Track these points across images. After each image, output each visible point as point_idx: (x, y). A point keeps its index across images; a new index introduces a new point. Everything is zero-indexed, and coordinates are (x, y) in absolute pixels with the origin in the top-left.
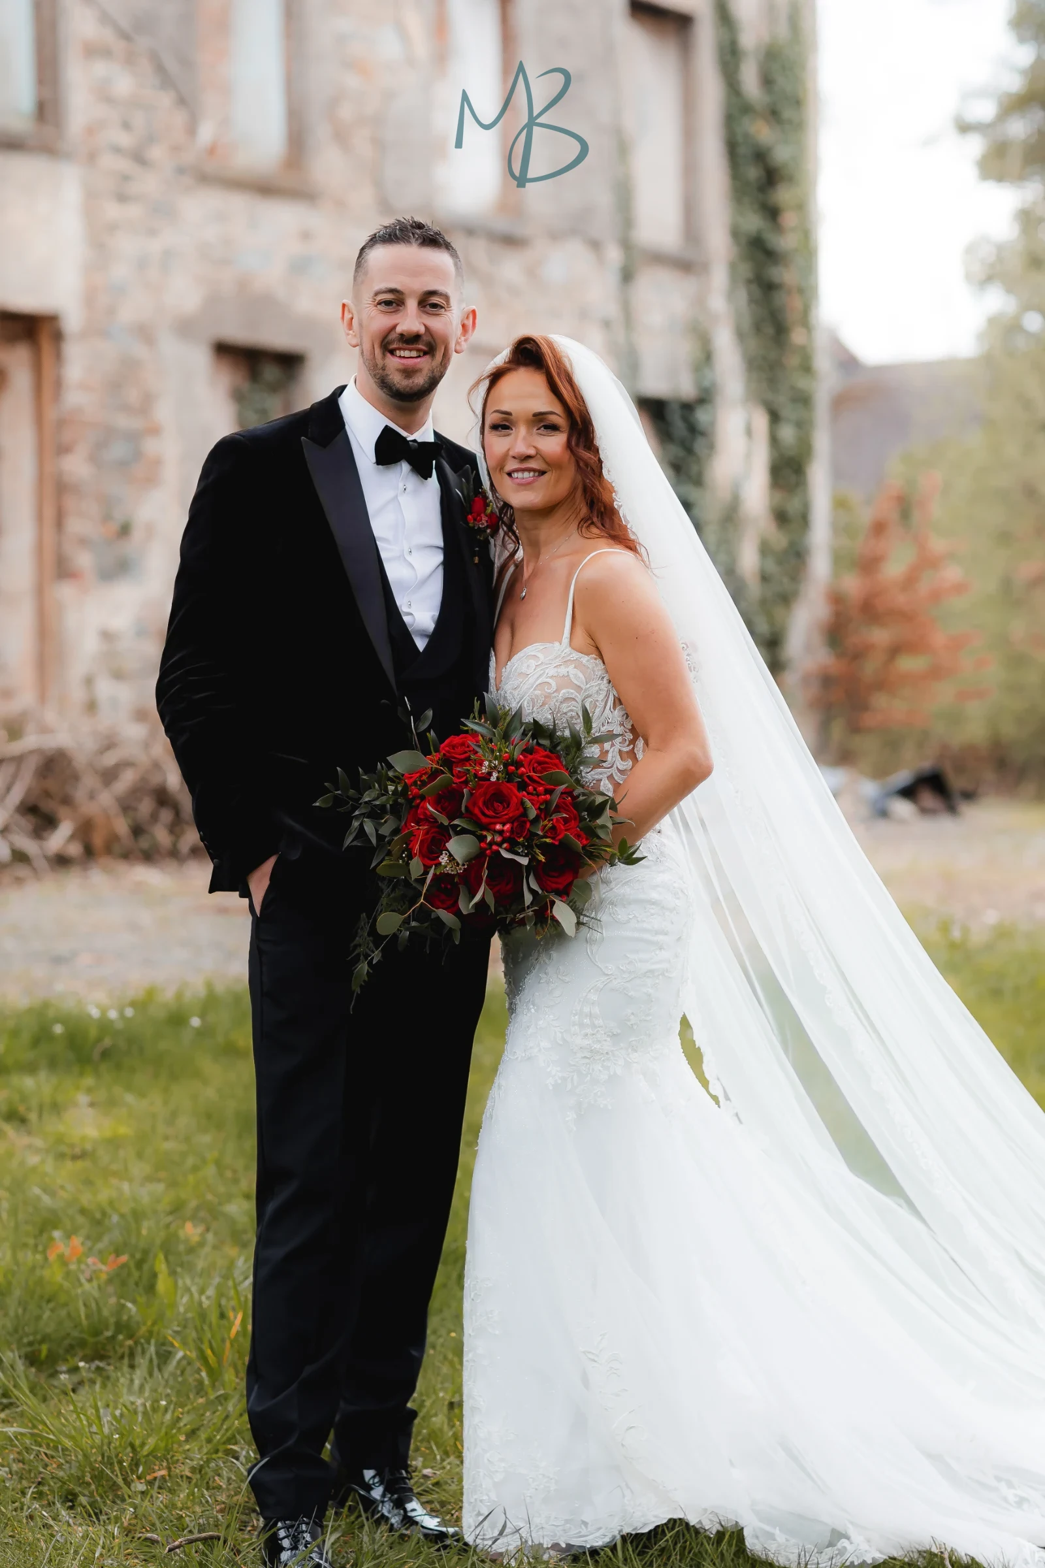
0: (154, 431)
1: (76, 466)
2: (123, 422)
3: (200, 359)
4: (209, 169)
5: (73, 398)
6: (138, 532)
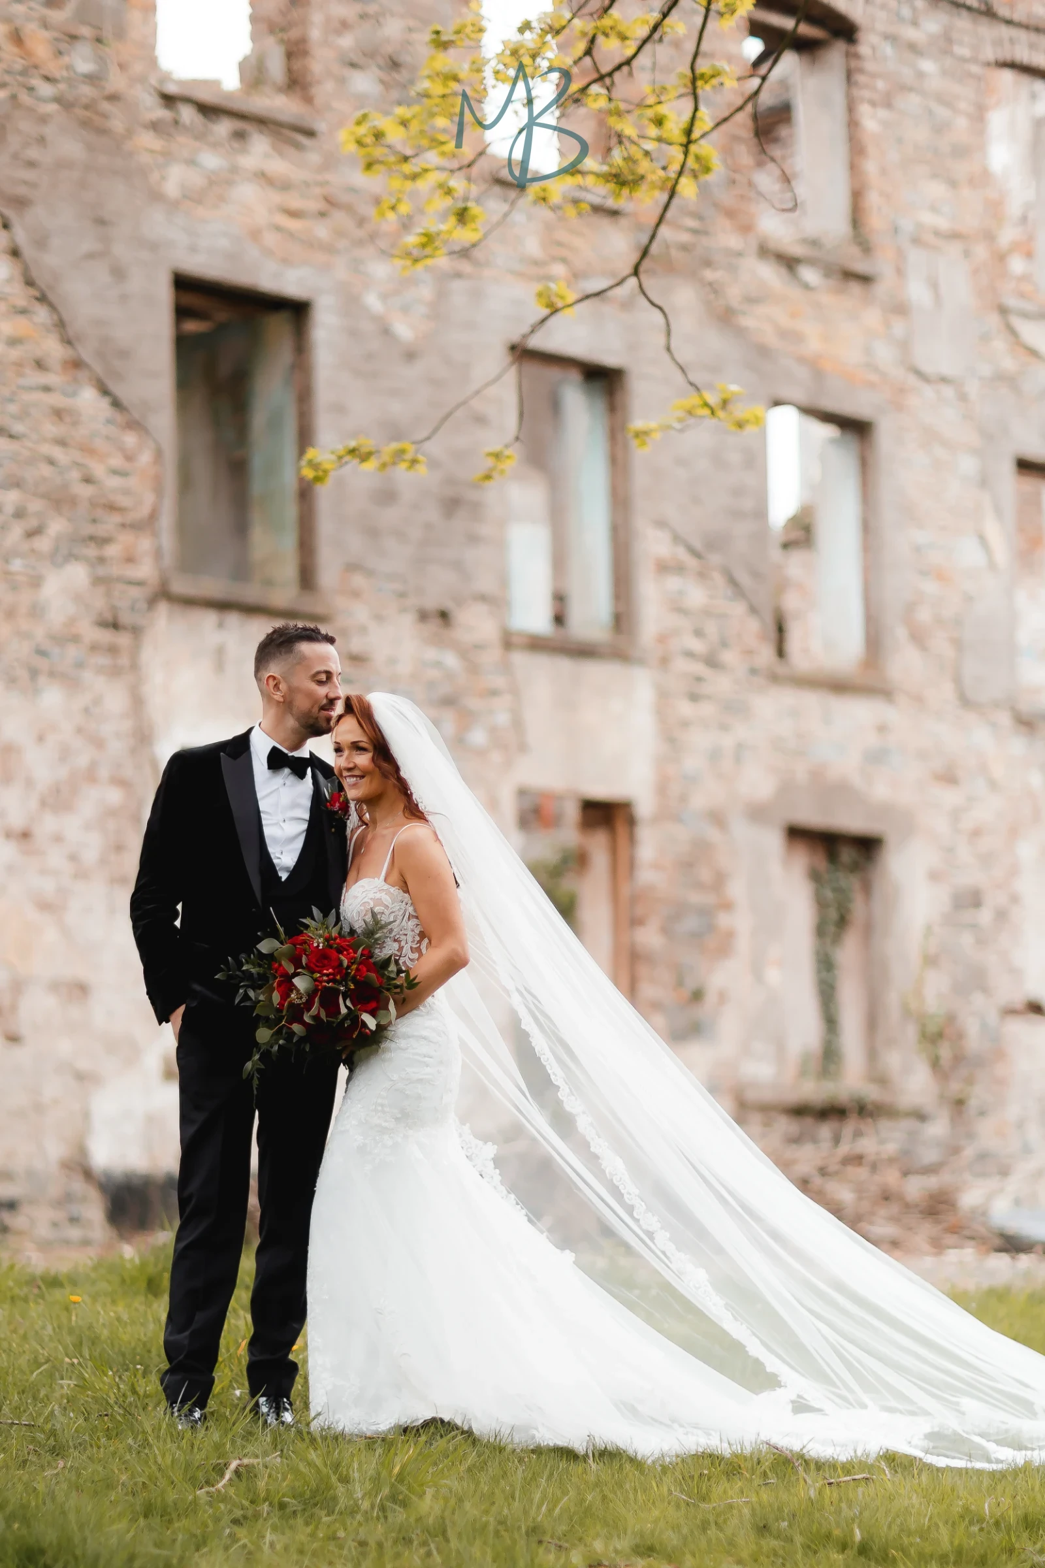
0: (727, 906)
1: (649, 937)
2: (696, 898)
3: (773, 841)
4: (781, 670)
5: (646, 876)
6: (711, 998)
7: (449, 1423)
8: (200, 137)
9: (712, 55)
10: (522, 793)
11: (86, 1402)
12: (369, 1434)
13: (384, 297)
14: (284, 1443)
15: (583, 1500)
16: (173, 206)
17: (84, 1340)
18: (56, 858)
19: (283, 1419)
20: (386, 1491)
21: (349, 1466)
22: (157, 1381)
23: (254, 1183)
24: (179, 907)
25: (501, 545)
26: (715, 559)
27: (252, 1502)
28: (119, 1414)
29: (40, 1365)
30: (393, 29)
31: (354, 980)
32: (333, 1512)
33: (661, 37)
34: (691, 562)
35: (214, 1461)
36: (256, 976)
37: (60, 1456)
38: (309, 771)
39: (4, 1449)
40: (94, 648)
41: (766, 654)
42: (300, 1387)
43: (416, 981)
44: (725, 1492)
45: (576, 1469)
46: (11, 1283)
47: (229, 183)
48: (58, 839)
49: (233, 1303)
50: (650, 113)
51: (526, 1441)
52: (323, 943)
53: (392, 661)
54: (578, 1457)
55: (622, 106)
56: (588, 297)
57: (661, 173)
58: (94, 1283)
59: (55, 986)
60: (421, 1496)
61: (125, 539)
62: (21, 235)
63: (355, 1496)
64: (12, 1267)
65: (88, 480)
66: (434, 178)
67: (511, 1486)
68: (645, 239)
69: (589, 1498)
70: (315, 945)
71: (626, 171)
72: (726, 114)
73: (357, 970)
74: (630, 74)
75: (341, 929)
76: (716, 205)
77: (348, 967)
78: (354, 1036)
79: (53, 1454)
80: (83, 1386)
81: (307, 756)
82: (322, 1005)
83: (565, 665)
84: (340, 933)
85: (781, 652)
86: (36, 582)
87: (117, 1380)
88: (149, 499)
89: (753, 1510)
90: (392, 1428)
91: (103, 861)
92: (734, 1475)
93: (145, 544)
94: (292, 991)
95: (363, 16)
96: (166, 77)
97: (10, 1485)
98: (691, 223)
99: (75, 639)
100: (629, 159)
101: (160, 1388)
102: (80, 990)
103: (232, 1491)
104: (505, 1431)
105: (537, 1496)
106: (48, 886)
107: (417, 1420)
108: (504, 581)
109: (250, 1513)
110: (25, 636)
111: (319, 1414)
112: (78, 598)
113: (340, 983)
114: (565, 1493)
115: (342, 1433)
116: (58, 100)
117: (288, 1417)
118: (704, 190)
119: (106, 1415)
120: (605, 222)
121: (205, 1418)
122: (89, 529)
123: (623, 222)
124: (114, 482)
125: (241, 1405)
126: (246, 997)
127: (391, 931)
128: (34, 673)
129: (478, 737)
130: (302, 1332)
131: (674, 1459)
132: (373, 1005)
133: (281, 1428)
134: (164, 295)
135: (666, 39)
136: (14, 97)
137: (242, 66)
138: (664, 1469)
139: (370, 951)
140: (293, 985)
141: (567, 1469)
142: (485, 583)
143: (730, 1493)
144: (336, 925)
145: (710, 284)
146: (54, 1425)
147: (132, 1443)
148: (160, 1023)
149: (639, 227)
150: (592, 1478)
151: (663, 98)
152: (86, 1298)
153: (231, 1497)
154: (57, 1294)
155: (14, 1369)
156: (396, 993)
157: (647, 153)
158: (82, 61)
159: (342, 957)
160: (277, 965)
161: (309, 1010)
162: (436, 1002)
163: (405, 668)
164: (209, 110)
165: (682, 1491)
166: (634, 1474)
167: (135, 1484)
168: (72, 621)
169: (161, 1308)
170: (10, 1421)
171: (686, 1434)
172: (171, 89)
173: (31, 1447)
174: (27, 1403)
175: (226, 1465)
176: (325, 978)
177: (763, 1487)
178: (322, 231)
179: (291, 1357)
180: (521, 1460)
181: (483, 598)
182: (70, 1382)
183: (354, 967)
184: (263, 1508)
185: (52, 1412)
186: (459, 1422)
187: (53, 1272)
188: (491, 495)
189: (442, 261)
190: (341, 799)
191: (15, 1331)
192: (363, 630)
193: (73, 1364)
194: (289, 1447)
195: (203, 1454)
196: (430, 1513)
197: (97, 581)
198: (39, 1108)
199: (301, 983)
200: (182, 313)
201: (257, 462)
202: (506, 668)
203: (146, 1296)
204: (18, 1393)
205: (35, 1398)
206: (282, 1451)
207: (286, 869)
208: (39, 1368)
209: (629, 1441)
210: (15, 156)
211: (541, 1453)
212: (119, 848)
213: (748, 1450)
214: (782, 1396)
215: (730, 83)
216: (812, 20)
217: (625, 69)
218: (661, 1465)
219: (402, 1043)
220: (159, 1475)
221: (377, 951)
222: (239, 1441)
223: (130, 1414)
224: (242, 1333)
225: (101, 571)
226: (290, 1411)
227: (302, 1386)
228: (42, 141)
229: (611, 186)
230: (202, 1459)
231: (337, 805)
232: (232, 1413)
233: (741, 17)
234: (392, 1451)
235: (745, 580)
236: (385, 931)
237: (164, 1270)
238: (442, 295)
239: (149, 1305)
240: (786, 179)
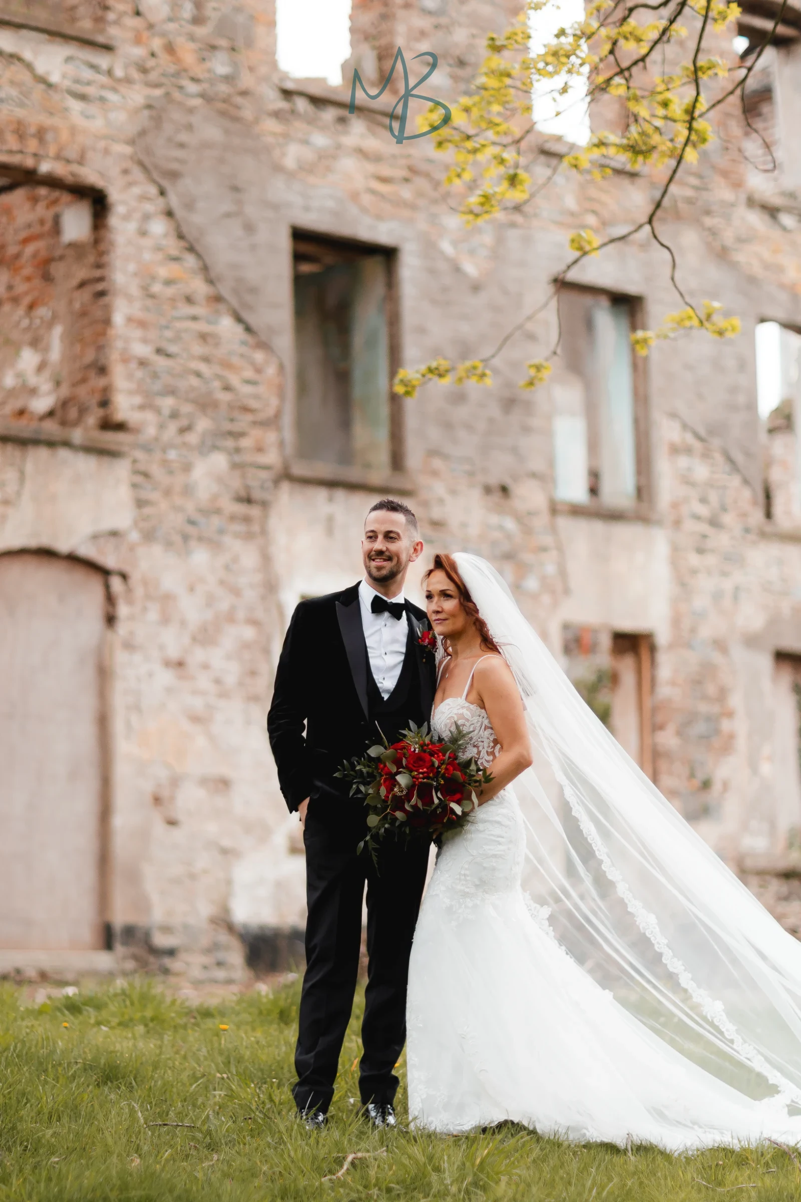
0: (730, 715)
1: (668, 739)
2: (703, 708)
3: (765, 662)
4: (768, 529)
5: (664, 691)
6: (717, 787)
7: (518, 1124)
8: (311, 122)
9: (709, 51)
10: (566, 627)
11: (234, 1108)
12: (455, 1133)
13: (455, 243)
14: (389, 1140)
15: (625, 1185)
16: (291, 175)
17: (231, 1059)
18: (204, 682)
19: (388, 1121)
20: (469, 1179)
21: (441, 1158)
22: (289, 1092)
23: (364, 935)
24: (305, 722)
25: (548, 434)
26: (716, 442)
27: (365, 1187)
28: (260, 1118)
29: (197, 1080)
30: (460, 36)
31: (443, 777)
32: (428, 1195)
33: (669, 38)
34: (697, 445)
35: (335, 1155)
36: (365, 774)
37: (215, 1151)
38: (404, 613)
39: (171, 1146)
40: (233, 518)
41: (757, 516)
42: (400, 1096)
43: (491, 776)
44: (736, 1179)
45: (618, 1160)
46: (173, 1015)
47: (334, 157)
48: (206, 667)
49: (348, 1031)
50: (660, 98)
51: (579, 1139)
52: (419, 748)
53: (464, 525)
54: (620, 1151)
55: (639, 93)
56: (612, 241)
57: (669, 144)
58: (238, 1014)
59: (204, 781)
60: (497, 1182)
61: (256, 433)
62: (174, 201)
63: (445, 1182)
64: (174, 1002)
65: (227, 388)
66: (491, 151)
67: (568, 1174)
68: (658, 194)
69: (629, 1183)
70: (412, 750)
71: (640, 143)
72: (720, 97)
73: (446, 769)
74: (645, 68)
75: (432, 737)
76: (714, 167)
77: (439, 767)
78: (445, 821)
79: (209, 1149)
80: (231, 1096)
81: (403, 602)
82: (419, 796)
83: (599, 527)
84: (431, 741)
85: (769, 515)
86: (187, 468)
87: (258, 1091)
88: (274, 402)
89: (759, 1192)
90: (473, 1128)
91: (241, 684)
92: (743, 1165)
93: (271, 437)
94: (395, 786)
95: (437, 27)
96: (285, 77)
97: (176, 1174)
98: (694, 181)
99: (218, 511)
100: (643, 134)
101: (292, 1097)
102: (223, 784)
103: (349, 1179)
104: (562, 1131)
105: (589, 1183)
106: (198, 703)
107: (492, 1122)
108: (551, 462)
109: (363, 1196)
110: (178, 509)
111: (415, 1118)
112: (220, 480)
113: (432, 779)
114: (610, 1179)
115: (435, 1133)
116: (203, 95)
117: (391, 1120)
118: (704, 156)
119: (250, 1118)
120: (625, 182)
121: (327, 1121)
122: (227, 426)
123: (640, 181)
124: (247, 389)
125: (355, 1111)
126: (358, 791)
127: (471, 739)
128: (186, 538)
129: (532, 583)
130: (402, 1053)
131: (695, 1152)
132: (458, 796)
133: (386, 1128)
134: (285, 244)
135: (672, 40)
136: (167, 94)
137: (344, 67)
138: (688, 1160)
139: (455, 754)
140: (396, 780)
141: (611, 1160)
142: (536, 464)
143: (740, 1179)
144: (428, 734)
145: (710, 229)
146: (209, 1127)
147: (270, 1141)
148: (291, 812)
149: (653, 185)
150: (632, 1168)
151: (670, 86)
152: (233, 1027)
153: (348, 1183)
154: (209, 1023)
155: (178, 1083)
156: (475, 787)
157: (657, 129)
158: (220, 66)
159: (434, 760)
160: (382, 766)
161: (409, 801)
162: (506, 793)
163: (474, 531)
164: (318, 101)
165: (703, 1178)
166: (664, 1164)
167: (274, 1173)
168: (215, 498)
169: (292, 1034)
170: (175, 1124)
171: (705, 1132)
172: (290, 86)
173: (192, 1144)
174: (188, 1109)
175: (344, 1158)
176: (421, 776)
177: (767, 1175)
178: (406, 193)
179: (394, 1072)
180: (575, 1153)
181: (534, 475)
182: (220, 1092)
183: (444, 766)
184: (374, 1193)
185: (208, 1116)
186: (525, 1123)
187: (206, 1005)
188: (539, 395)
189: (499, 215)
190: (430, 636)
191: (177, 1052)
192: (441, 501)
193: (223, 1078)
194: (393, 1143)
195: (326, 1149)
196: (505, 1196)
197: (235, 466)
198: (193, 877)
199: (403, 780)
200: (298, 257)
201: (358, 374)
202: (554, 530)
203: (279, 1024)
204: (181, 1101)
205: (194, 1105)
206: (387, 1146)
207: (387, 691)
208: (197, 1082)
209: (660, 1139)
210: (170, 140)
211: (591, 1148)
212: (253, 673)
213: (753, 1145)
214: (779, 1102)
215: (722, 74)
216: (786, 22)
217: (641, 64)
218: (685, 1157)
219: (480, 826)
220: (292, 1166)
221: (460, 754)
222: (354, 1139)
223: (269, 1118)
224: (355, 1054)
225: (237, 459)
226: (393, 1115)
227: (402, 1095)
228: (189, 127)
229: (629, 155)
230: (325, 1153)
231: (427, 640)
232: (348, 1118)
233: (731, 22)
234: (475, 1146)
235: (739, 458)
236: (466, 739)
237: (292, 1004)
238: (500, 241)
239: (281, 1032)
240: (767, 146)
